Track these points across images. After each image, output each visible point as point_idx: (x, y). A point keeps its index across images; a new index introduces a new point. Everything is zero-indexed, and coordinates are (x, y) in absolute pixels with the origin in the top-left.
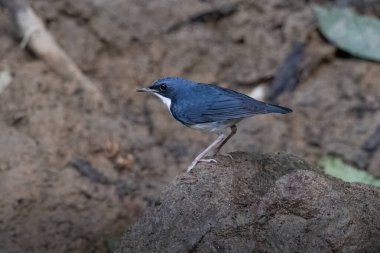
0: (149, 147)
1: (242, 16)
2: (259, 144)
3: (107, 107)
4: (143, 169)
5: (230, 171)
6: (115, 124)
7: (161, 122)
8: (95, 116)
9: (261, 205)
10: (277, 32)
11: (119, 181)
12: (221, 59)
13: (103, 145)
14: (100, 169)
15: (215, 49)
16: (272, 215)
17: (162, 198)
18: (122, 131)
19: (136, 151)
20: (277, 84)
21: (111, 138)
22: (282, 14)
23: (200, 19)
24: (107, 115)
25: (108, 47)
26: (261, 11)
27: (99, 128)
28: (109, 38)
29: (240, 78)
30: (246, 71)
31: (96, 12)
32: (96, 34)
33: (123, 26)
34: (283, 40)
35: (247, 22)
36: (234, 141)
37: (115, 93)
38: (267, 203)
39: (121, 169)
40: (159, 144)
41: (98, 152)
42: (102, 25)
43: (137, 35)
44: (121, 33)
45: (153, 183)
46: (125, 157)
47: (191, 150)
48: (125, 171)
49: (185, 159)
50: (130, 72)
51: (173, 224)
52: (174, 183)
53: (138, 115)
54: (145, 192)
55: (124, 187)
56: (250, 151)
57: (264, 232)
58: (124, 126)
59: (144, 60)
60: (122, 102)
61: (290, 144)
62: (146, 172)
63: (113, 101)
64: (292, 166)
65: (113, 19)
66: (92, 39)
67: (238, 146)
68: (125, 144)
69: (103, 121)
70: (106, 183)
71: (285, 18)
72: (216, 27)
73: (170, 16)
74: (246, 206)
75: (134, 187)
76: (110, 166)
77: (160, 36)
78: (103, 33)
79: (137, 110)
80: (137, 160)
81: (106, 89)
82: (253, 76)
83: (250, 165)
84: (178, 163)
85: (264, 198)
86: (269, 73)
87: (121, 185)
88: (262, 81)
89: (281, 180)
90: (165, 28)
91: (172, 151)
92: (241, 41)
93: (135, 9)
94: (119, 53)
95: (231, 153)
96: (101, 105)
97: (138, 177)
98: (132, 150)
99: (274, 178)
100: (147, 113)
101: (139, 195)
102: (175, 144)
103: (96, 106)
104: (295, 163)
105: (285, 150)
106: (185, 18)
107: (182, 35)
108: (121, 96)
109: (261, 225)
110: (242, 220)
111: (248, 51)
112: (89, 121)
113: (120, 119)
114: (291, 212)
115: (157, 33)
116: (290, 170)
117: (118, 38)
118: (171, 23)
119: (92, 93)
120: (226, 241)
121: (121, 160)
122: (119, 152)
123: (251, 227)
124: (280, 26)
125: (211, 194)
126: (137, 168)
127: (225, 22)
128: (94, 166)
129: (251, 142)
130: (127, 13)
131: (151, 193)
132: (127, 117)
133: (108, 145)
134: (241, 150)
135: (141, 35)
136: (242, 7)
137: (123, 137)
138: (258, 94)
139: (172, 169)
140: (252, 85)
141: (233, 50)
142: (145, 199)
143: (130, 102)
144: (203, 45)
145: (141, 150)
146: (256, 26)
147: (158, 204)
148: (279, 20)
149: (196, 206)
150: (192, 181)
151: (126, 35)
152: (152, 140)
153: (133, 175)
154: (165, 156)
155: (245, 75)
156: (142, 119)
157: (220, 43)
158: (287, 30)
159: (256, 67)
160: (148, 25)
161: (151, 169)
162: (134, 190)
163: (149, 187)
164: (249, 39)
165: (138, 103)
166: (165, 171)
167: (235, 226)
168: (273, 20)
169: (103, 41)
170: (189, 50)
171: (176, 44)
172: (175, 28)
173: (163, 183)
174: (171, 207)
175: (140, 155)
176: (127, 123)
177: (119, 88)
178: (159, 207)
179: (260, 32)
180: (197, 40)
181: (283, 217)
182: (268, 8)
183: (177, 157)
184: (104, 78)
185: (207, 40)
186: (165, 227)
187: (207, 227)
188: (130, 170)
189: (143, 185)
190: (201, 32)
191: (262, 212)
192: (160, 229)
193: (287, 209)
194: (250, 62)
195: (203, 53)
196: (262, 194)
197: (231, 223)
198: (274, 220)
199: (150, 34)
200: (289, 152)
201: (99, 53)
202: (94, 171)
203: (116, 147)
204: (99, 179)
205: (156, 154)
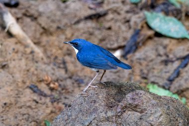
0: (66, 79)
1: (110, 16)
2: (118, 78)
3: (45, 60)
4: (63, 89)
5: (104, 90)
6: (49, 68)
7: (71, 67)
8: (40, 64)
9: (119, 107)
10: (127, 24)
11: (52, 95)
12: (100, 37)
13: (44, 78)
14: (42, 90)
15: (97, 32)
16: (124, 111)
17: (72, 103)
18: (53, 71)
19: (59, 81)
20: (127, 49)
21: (47, 75)
22: (129, 15)
23: (90, 18)
24: (45, 63)
25: (46, 31)
26: (119, 14)
27: (42, 70)
28: (46, 27)
29: (109, 46)
30: (112, 43)
31: (40, 14)
32: (40, 25)
33: (53, 21)
34: (130, 28)
35: (112, 19)
36: (106, 77)
37: (49, 53)
38: (122, 106)
39: (52, 89)
40: (70, 78)
41: (41, 81)
42: (43, 21)
43: (60, 25)
44: (51, 24)
45: (67, 96)
46: (54, 84)
47: (85, 81)
48: (54, 91)
49: (83, 85)
50: (56, 43)
51: (77, 115)
52: (78, 96)
53: (60, 64)
54: (63, 100)
55: (54, 98)
56: (114, 81)
57: (120, 119)
58: (53, 69)
59: (63, 37)
60: (53, 58)
61: (133, 78)
62: (64, 91)
63: (48, 57)
64: (134, 88)
65: (48, 18)
66: (38, 27)
67: (108, 79)
68: (54, 78)
69: (44, 66)
70: (45, 96)
71: (130, 17)
72: (97, 21)
73: (76, 16)
74: (111, 107)
75: (58, 98)
76: (47, 88)
77: (71, 26)
78: (43, 25)
79: (60, 62)
80: (60, 85)
81: (45, 51)
82: (116, 45)
83: (114, 88)
84: (79, 87)
85: (120, 104)
86: (123, 44)
87: (52, 97)
88: (120, 48)
89: (128, 95)
90: (73, 22)
91: (76, 81)
92: (110, 28)
93: (59, 13)
94: (51, 34)
95: (105, 82)
96: (42, 59)
97: (60, 93)
98: (57, 80)
99: (125, 94)
100: (64, 63)
101: (61, 102)
102: (78, 78)
103: (40, 59)
104: (135, 87)
105: (131, 81)
106: (82, 17)
107: (81, 25)
108: (52, 55)
109: (119, 116)
110: (110, 114)
111: (113, 34)
112: (37, 67)
113: (52, 65)
114: (133, 110)
115: (69, 24)
116: (133, 90)
117: (51, 27)
118: (76, 20)
119: (38, 53)
120: (102, 124)
121: (52, 85)
122: (51, 81)
123: (114, 117)
124: (128, 21)
125: (95, 102)
126: (60, 89)
127: (102, 19)
128: (39, 88)
129: (114, 77)
130: (55, 15)
131: (67, 101)
132: (55, 65)
133: (46, 78)
134: (109, 81)
135: (61, 26)
136: (110, 12)
137: (53, 74)
138: (117, 54)
139: (76, 90)
140: (115, 50)
141: (105, 33)
142: (64, 104)
143: (56, 58)
144: (91, 30)
145: (61, 81)
146: (116, 21)
147: (70, 106)
148: (128, 18)
149: (88, 107)
150: (86, 95)
151: (55, 26)
152: (66, 76)
153: (58, 92)
154: (73, 83)
155: (111, 45)
156: (62, 66)
157: (99, 29)
158: (132, 23)
159: (117, 40)
160: (65, 21)
161: (66, 90)
162: (58, 100)
163: (66, 98)
164: (113, 28)
165: (60, 58)
166: (73, 91)
167: (107, 117)
168: (125, 18)
169: (43, 28)
170: (84, 33)
171: (78, 30)
172: (78, 22)
173: (72, 96)
174: (76, 108)
175: (61, 83)
176: (55, 67)
177: (51, 51)
178: (70, 108)
179: (118, 24)
180: (88, 28)
181: (129, 112)
182: (122, 12)
183: (78, 84)
184: (44, 46)
185: (93, 28)
186: (73, 117)
187: (93, 117)
188: (56, 90)
189: (62, 97)
190: (90, 24)
191: (119, 110)
192: (70, 118)
193: (131, 109)
194: (114, 38)
195: (91, 34)
196: (119, 102)
197: (104, 115)
198: (125, 114)
199: (66, 25)
200: (132, 82)
201: (42, 34)
202: (40, 90)
203: (50, 79)
204: (42, 94)
205: (69, 82)
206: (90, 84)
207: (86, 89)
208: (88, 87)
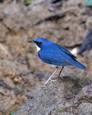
0: (28, 74)
1: (68, 18)
2: (75, 73)
3: (10, 57)
4: (26, 83)
5: (63, 84)
6: (13, 64)
7: (33, 63)
8: (5, 61)
9: (76, 99)
10: (83, 25)
11: (16, 88)
12: (59, 36)
13: (9, 73)
14: (7, 83)
15: (56, 32)
16: (81, 103)
17: (34, 95)
18: (17, 67)
19: (22, 76)
20: (83, 47)
21: (12, 70)
22: (84, 17)
23: (50, 19)
24: (10, 60)
25: (10, 31)
26: (76, 16)
27: (7, 66)
28: (11, 27)
29: (67, 45)
30: (69, 41)
31: (6, 16)
32: (5, 26)
33: (17, 22)
34: (85, 28)
35: (70, 20)
36: (64, 72)
37: (13, 51)
38: (78, 98)
39: (16, 83)
40: (32, 73)
41: (6, 76)
42: (8, 22)
43: (23, 26)
44: (16, 25)
45: (30, 89)
46: (18, 78)
47: (46, 75)
48: (18, 84)
49: (43, 79)
50: (20, 42)
51: (38, 106)
52: (39, 89)
53: (23, 60)
54: (26, 93)
55: (18, 91)
56: (71, 76)
57: (77, 110)
58: (17, 65)
59: (25, 37)
60: (16, 55)
61: (88, 73)
62: (27, 85)
63: (13, 54)
64: (89, 82)
65: (13, 19)
66: (4, 27)
67: (66, 74)
68: (18, 73)
69: (8, 63)
70: (10, 89)
71: (86, 19)
72: (56, 23)
73: (37, 18)
74: (69, 99)
75: (21, 91)
76: (12, 82)
77: (33, 26)
78: (8, 25)
79: (23, 58)
80: (23, 80)
81: (10, 49)
82: (73, 44)
83: (71, 82)
84: (40, 81)
85: (77, 96)
86: (79, 42)
87: (16, 90)
88: (76, 46)
89: (84, 88)
90: (35, 23)
91: (37, 76)
92: (67, 29)
93: (22, 15)
94: (15, 34)
95: (63, 77)
96: (7, 56)
97: (24, 87)
98: (21, 75)
99: (81, 88)
100: (27, 59)
101: (24, 94)
102: (39, 73)
103: (5, 56)
104: (90, 81)
105: (86, 75)
106: (43, 19)
107: (42, 26)
108: (16, 52)
109: (76, 107)
110: (67, 105)
111: (70, 33)
112: (3, 63)
113: (16, 62)
114: (88, 101)
115: (31, 25)
116: (88, 84)
117: (15, 27)
118: (37, 21)
119: (4, 51)
120: (61, 114)
121: (16, 80)
122: (15, 76)
123: (71, 108)
124: (84, 22)
125: (54, 94)
126: (23, 83)
127: (60, 20)
128: (5, 82)
129: (71, 72)
130: (18, 17)
131: (29, 94)
132: (18, 61)
133: (11, 73)
134: (67, 75)
136: (68, 14)
137: (17, 69)
138: (74, 52)
139: (38, 84)
140: (72, 48)
141: (64, 33)
142: (27, 96)
143: (20, 55)
144: (51, 30)
145: (24, 75)
146: (74, 22)
147: (32, 98)
148: (84, 20)
149: (48, 99)
150: (46, 89)
151: (18, 26)
152: (29, 71)
153: (21, 86)
154: (35, 78)
155: (69, 43)
156: (25, 62)
157: (58, 29)
158: (87, 24)
159: (74, 40)
160: (27, 22)
161: (29, 83)
162: (22, 92)
163: (28, 91)
164: (71, 28)
165: (23, 55)
166: (35, 84)
167: (65, 108)
168: (81, 20)
169: (8, 29)
170: (45, 33)
171: (39, 30)
172: (39, 23)
173: (34, 89)
174: (37, 99)
175: (24, 77)
176: (18, 63)
177: (15, 49)
178: (32, 100)
179: (75, 25)
180: (48, 28)
181: (85, 104)
182: (79, 14)
183: (40, 78)
184: (9, 45)
185: (53, 28)
186: (35, 108)
187: (53, 108)
188: (20, 84)
189: (25, 90)
190: (50, 25)
191: (76, 102)
192: (33, 108)
193: (87, 100)
194: (71, 38)
195: (51, 34)
196: (76, 94)
197: (63, 106)
198: (81, 105)
199: (28, 26)
200: (88, 76)
201: (7, 34)
202: (5, 84)
203: (14, 74)
204: (7, 87)
205: (31, 77)
206: (50, 78)
207: (46, 83)
208: (48, 81)
